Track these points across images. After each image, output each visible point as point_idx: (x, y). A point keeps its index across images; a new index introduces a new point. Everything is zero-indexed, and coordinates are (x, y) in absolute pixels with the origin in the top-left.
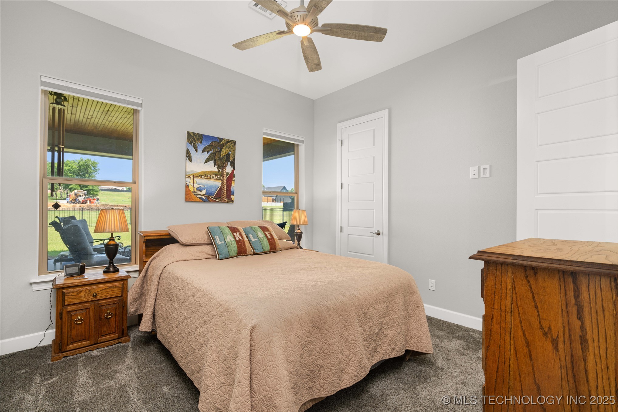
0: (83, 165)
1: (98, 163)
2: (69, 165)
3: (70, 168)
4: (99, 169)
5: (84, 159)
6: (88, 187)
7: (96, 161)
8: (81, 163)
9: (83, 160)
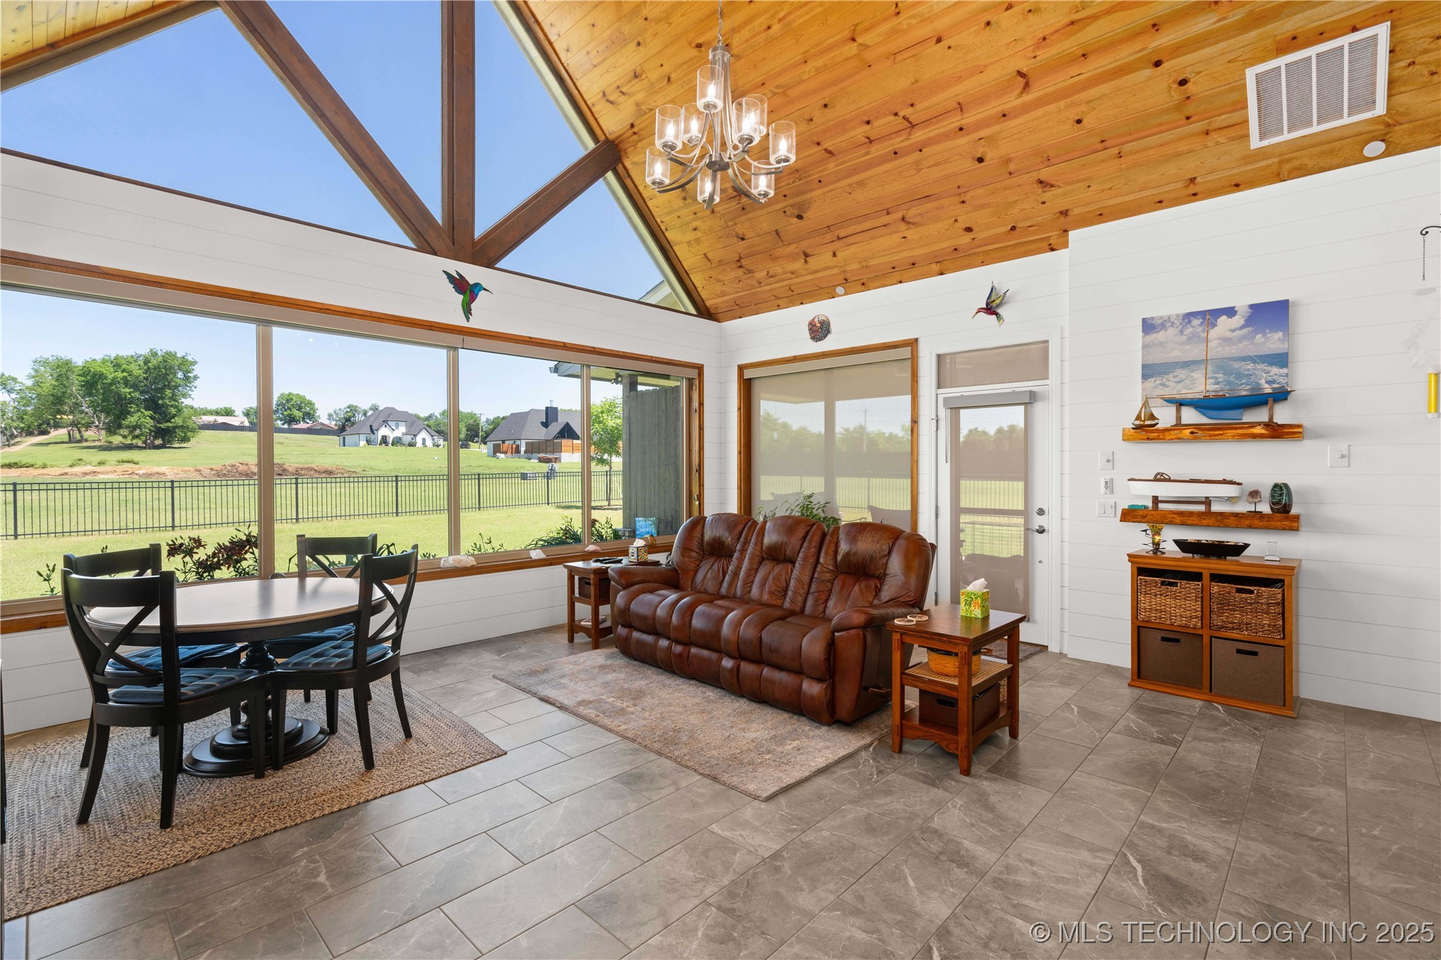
0: (157, 368)
1: (194, 363)
2: (124, 366)
3: (125, 374)
4: (196, 378)
5: (159, 353)
6: (173, 420)
7: (189, 358)
8: (154, 362)
9: (156, 354)
